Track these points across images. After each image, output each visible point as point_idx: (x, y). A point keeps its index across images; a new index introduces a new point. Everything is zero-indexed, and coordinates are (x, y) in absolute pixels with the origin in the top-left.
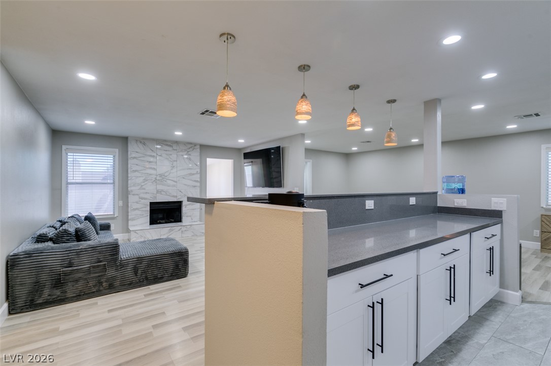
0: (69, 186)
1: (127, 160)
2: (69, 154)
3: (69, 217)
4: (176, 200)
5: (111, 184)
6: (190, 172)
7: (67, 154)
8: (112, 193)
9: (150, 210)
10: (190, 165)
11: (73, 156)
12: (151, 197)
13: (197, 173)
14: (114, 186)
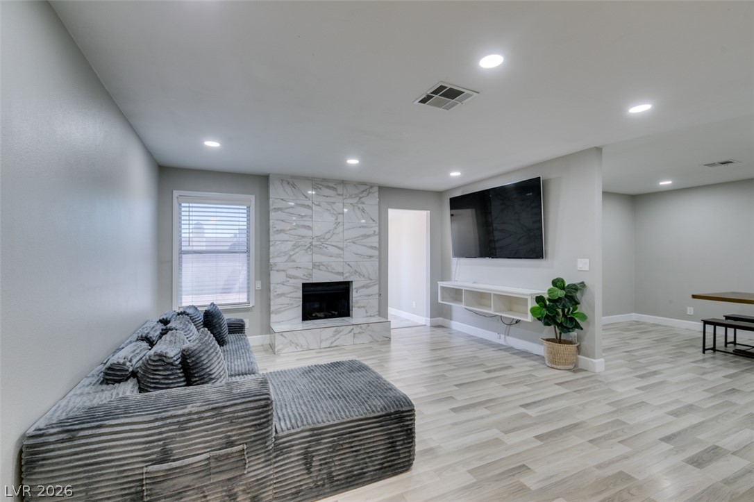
0: (184, 256)
1: (269, 212)
2: (183, 205)
3: (179, 314)
4: (342, 280)
5: (245, 252)
6: (363, 231)
7: (180, 205)
8: (245, 268)
9: (304, 296)
10: (363, 221)
11: (189, 207)
12: (304, 275)
13: (374, 234)
14: (248, 256)
